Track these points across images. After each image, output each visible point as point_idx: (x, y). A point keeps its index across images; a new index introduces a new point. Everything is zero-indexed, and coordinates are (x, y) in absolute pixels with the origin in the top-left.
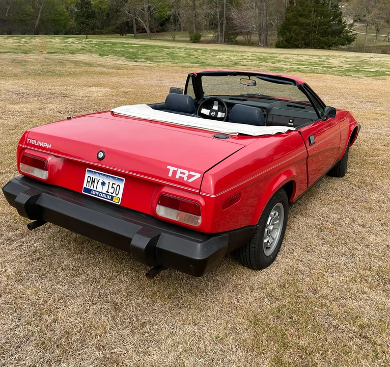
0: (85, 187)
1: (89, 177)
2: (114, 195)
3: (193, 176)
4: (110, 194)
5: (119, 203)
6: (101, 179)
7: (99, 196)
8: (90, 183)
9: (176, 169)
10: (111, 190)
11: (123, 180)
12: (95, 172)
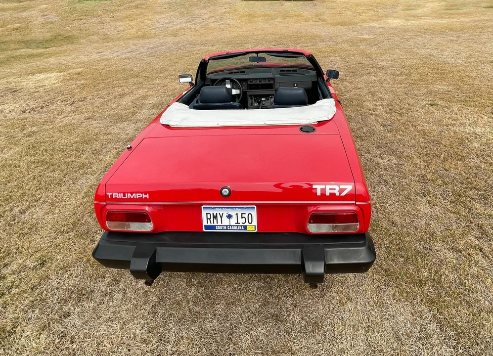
0: (206, 224)
1: (207, 214)
2: (247, 224)
3: (345, 189)
4: (241, 224)
5: (256, 231)
6: (225, 212)
7: (227, 229)
8: (212, 219)
9: (323, 187)
10: (241, 221)
11: (254, 207)
12: (214, 207)
